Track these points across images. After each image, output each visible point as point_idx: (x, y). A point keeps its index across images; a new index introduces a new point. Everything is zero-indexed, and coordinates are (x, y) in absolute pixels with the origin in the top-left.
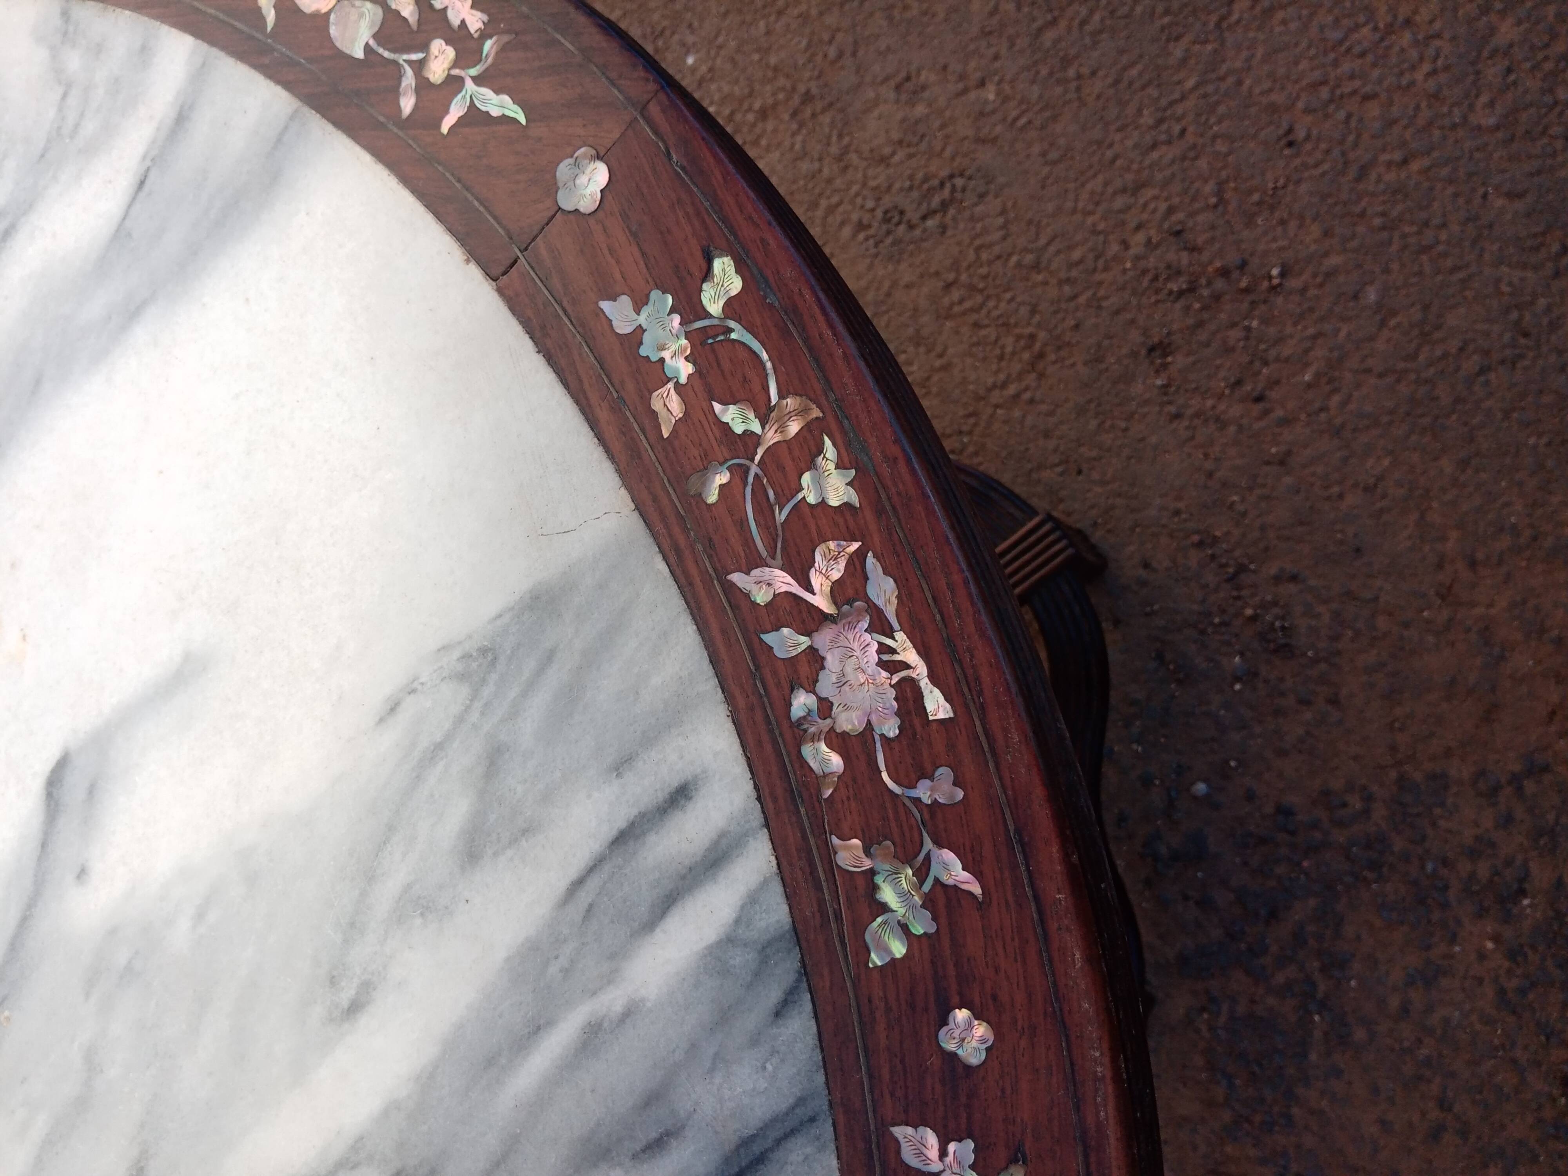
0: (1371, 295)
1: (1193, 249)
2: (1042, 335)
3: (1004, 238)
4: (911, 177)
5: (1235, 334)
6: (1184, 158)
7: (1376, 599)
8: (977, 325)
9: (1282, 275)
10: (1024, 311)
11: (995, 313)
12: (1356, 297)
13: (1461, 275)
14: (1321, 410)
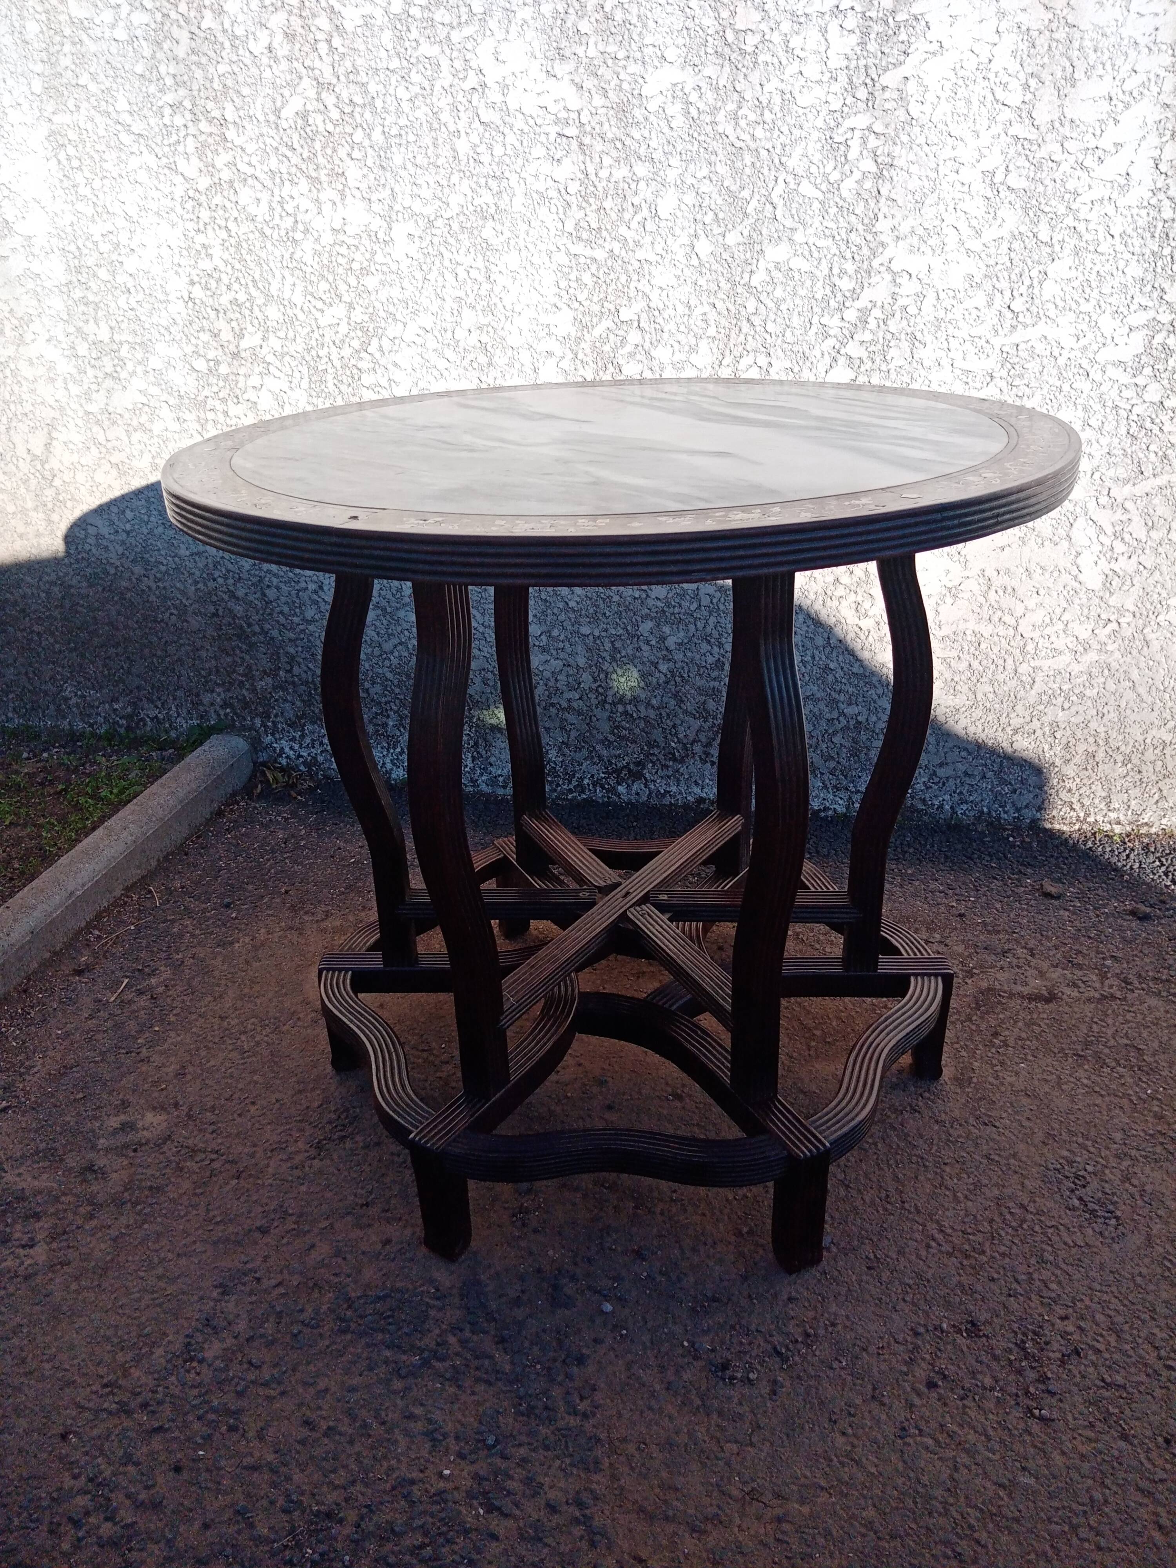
0: (1026, 1480)
1: (1063, 1363)
2: (984, 1259)
3: (1065, 1243)
4: (1114, 1194)
5: (988, 1381)
6: (1146, 1365)
7: (752, 1445)
8: (991, 1221)
9: (1041, 1418)
10: (1003, 1249)
11: (1003, 1233)
12: (1024, 1469)
13: (1050, 1553)
14: (920, 1430)
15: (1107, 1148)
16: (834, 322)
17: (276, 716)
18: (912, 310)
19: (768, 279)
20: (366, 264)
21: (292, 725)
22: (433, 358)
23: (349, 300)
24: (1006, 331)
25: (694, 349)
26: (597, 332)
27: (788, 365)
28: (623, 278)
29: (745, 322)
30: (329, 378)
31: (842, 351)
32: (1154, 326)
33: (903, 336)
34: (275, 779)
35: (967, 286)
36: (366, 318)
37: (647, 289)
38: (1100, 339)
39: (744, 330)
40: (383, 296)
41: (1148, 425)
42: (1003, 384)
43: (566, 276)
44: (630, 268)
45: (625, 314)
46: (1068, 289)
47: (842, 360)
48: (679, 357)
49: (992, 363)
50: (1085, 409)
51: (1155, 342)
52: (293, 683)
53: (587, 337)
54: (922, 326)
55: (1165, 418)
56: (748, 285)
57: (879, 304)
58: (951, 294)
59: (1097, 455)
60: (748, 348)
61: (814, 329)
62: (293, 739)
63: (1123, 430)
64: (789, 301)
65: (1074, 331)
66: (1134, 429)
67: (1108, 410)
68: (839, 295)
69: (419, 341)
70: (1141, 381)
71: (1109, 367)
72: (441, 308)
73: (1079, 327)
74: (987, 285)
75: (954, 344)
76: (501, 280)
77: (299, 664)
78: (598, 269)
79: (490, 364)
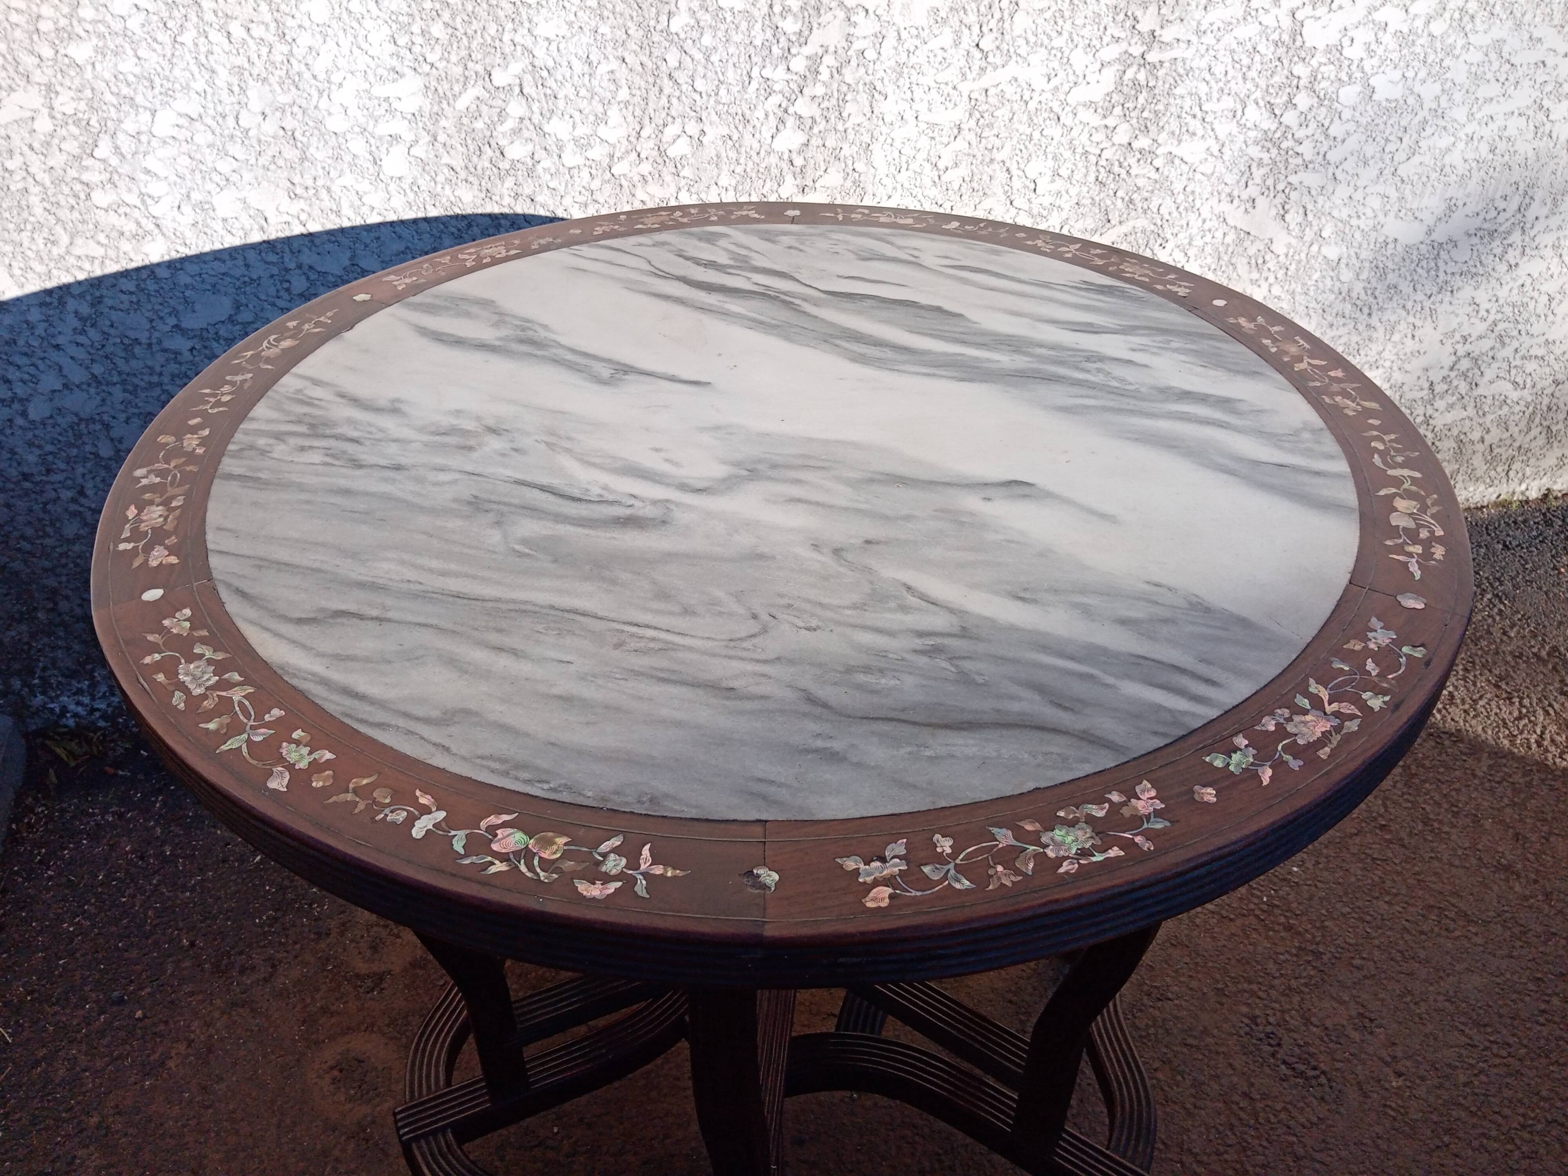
3: (1303, 1126)
10: (1260, 1159)
11: (1247, 1138)
15: (1272, 987)
16: (778, 75)
17: (44, 669)
18: (870, 54)
19: (692, 22)
20: (63, 22)
21: (73, 674)
22: (209, 157)
23: (44, 80)
24: (975, 73)
25: (601, 119)
26: (462, 104)
27: (726, 131)
28: (492, 29)
29: (666, 80)
30: (34, 200)
31: (791, 110)
32: (1126, 59)
33: (861, 87)
34: (70, 753)
35: (932, 22)
36: (82, 106)
37: (529, 42)
38: (1072, 78)
39: (667, 91)
40: (105, 69)
41: (1116, 169)
42: (971, 137)
43: (405, 28)
44: (501, 14)
45: (500, 78)
46: (1040, 21)
47: (790, 121)
48: (581, 131)
49: (959, 114)
50: (1055, 158)
51: (1126, 78)
52: (63, 624)
53: (448, 111)
54: (881, 74)
55: (1132, 161)
56: (667, 31)
57: (832, 49)
58: (914, 32)
59: (1066, 207)
60: (673, 113)
61: (754, 85)
62: (80, 692)
63: (1092, 178)
64: (721, 49)
65: (1045, 71)
66: (1103, 175)
67: (1078, 156)
68: (783, 39)
69: (182, 134)
70: (1111, 122)
71: (1080, 108)
72: (211, 83)
73: (1051, 65)
74: (954, 21)
75: (918, 93)
76: (304, 40)
77: (67, 598)
78: (453, 16)
79: (303, 159)
